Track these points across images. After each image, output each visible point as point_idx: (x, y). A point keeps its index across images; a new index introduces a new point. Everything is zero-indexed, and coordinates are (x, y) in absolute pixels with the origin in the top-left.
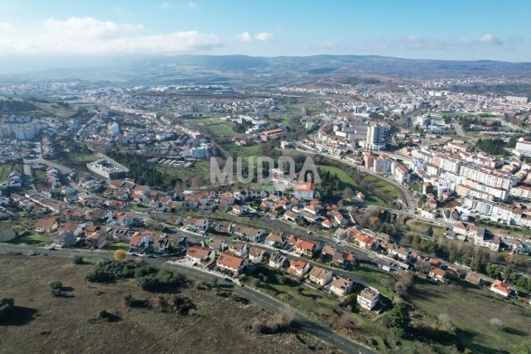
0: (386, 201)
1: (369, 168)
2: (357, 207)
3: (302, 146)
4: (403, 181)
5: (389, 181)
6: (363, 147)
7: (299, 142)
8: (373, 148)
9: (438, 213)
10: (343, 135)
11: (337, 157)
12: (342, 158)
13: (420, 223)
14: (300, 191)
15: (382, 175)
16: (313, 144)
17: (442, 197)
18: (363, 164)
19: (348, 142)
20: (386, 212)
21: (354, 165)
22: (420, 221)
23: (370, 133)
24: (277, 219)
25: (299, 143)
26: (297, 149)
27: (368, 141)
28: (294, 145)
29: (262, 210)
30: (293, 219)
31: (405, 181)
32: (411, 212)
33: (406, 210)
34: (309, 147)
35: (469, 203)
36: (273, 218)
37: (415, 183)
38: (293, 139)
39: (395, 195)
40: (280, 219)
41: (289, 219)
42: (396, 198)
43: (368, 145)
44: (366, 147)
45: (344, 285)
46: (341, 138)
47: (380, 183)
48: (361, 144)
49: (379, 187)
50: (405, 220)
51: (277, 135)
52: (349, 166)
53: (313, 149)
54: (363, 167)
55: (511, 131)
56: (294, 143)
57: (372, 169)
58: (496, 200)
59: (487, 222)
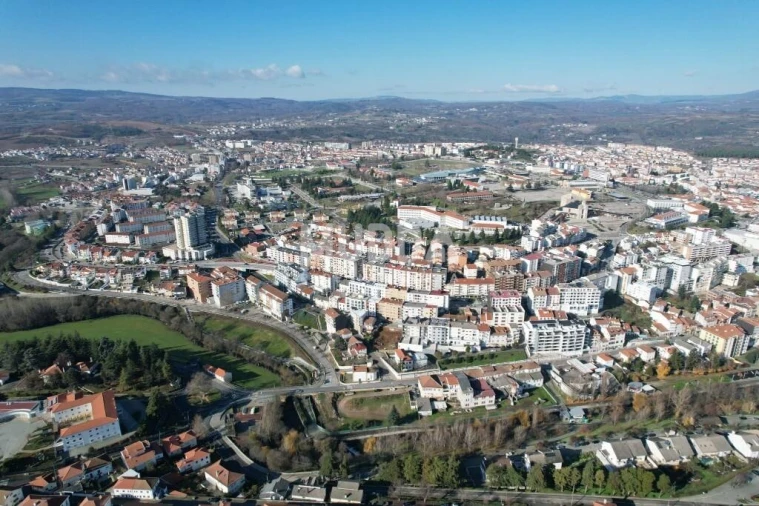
0: (275, 368)
1: (204, 300)
2: (231, 411)
3: (34, 284)
4: (282, 315)
5: (255, 319)
6: (173, 257)
7: (21, 274)
8: (194, 257)
9: (376, 366)
10: (125, 240)
11: (129, 292)
12: (140, 290)
13: (362, 400)
14: (74, 433)
15: (236, 310)
16: (61, 272)
17: (364, 330)
18: (190, 294)
19: (142, 255)
20: (290, 399)
21: (174, 303)
22: (359, 396)
23: (182, 230)
25: (23, 276)
26: (22, 294)
27: (181, 244)
28: (10, 285)
31: (285, 313)
32: (334, 382)
33: (323, 378)
34: (55, 283)
35: (413, 331)
37: (305, 313)
38: (4, 270)
39: (283, 350)
42: (287, 355)
43: (183, 253)
44: (180, 256)
46: (115, 249)
47: (242, 329)
48: (167, 252)
49: (243, 338)
50: (335, 405)
52: (163, 308)
53: (67, 285)
54: (190, 301)
55: (371, 191)
56: (9, 280)
57: (213, 302)
58: (442, 312)
59: (453, 357)
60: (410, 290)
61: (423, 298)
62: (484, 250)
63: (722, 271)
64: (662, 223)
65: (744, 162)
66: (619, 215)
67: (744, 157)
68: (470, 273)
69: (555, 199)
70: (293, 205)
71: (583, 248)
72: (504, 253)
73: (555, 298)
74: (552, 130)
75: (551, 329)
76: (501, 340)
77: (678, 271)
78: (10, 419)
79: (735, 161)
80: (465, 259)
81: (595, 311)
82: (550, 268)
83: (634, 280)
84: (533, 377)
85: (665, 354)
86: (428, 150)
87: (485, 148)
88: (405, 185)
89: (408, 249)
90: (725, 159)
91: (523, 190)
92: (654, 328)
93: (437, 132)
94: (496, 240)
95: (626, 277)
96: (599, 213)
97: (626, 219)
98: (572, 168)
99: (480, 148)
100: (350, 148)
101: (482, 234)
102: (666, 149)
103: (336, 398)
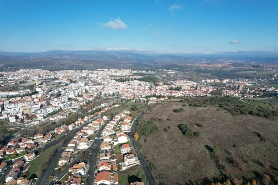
13: (41, 125)
32: (30, 126)
39: (2, 129)
42: (5, 129)
61: (33, 107)
66: (52, 85)
69: (32, 84)
73: (60, 100)
75: (66, 104)
77: (76, 91)
81: (68, 100)
82: (54, 95)
84: (68, 111)
91: (20, 84)
92: (79, 100)
95: (69, 94)
96: (47, 85)
97: (55, 85)
103: (35, 128)
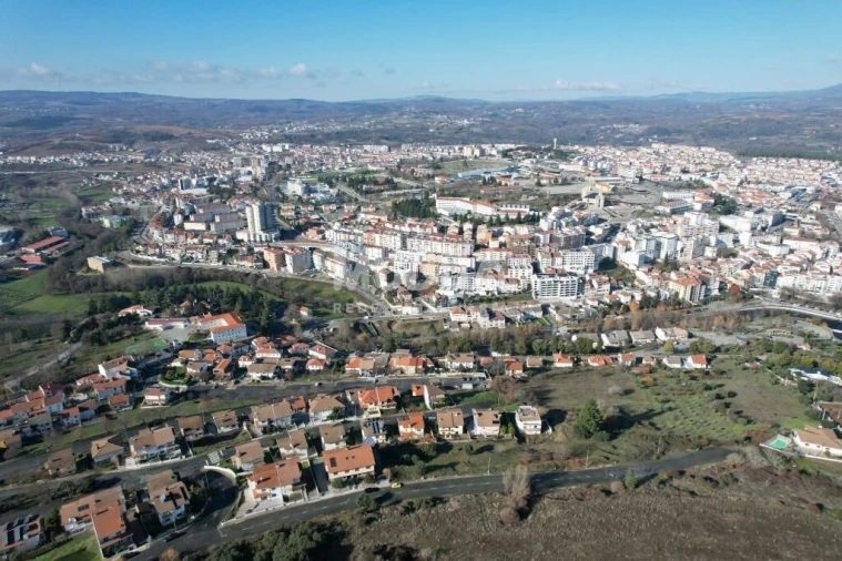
1: (279, 269)
2: (316, 330)
3: (138, 259)
4: (344, 276)
5: (323, 281)
6: (246, 239)
7: (124, 253)
8: (264, 239)
9: (419, 305)
10: (201, 227)
11: (215, 264)
12: (224, 263)
13: (409, 324)
14: (219, 331)
15: (306, 275)
16: (157, 250)
17: (408, 283)
18: (266, 265)
19: (220, 237)
20: (356, 324)
21: (255, 272)
22: (407, 322)
23: (253, 217)
24: (239, 385)
25: (127, 254)
26: (131, 266)
27: (253, 231)
28: (119, 261)
29: (196, 382)
30: (271, 375)
31: (347, 275)
32: (388, 315)
33: (380, 313)
34: (155, 258)
35: (447, 282)
36: (231, 386)
40: (245, 382)
41: (264, 378)
42: (351, 301)
43: (255, 235)
44: (252, 239)
45: (495, 419)
46: (196, 234)
47: (314, 287)
48: (240, 236)
49: (316, 292)
50: (389, 327)
51: (59, 249)
52: (247, 275)
53: (163, 260)
54: (267, 271)
55: (412, 188)
56: (116, 257)
57: (286, 270)
58: (470, 270)
59: (477, 299)
60: (444, 256)
61: (455, 261)
62: (507, 229)
63: (704, 244)
64: (668, 210)
65: (783, 162)
66: (632, 204)
67: (783, 156)
68: (494, 244)
69: (578, 192)
70: (341, 200)
71: (592, 229)
72: (523, 230)
73: (558, 260)
74: (602, 131)
75: (551, 279)
76: (513, 288)
77: (665, 242)
78: (171, 328)
79: (774, 161)
80: (490, 235)
81: (591, 271)
82: (558, 240)
83: (628, 249)
84: (535, 310)
85: (638, 297)
86: (467, 151)
87: (523, 149)
88: (444, 183)
89: (443, 230)
90: (765, 159)
91: (551, 185)
92: (636, 283)
93: (478, 134)
94: (519, 221)
95: (621, 248)
96: (616, 203)
97: (639, 208)
98: (605, 166)
99: (518, 149)
100: (390, 150)
101: (507, 217)
102: (709, 150)
103: (390, 324)
